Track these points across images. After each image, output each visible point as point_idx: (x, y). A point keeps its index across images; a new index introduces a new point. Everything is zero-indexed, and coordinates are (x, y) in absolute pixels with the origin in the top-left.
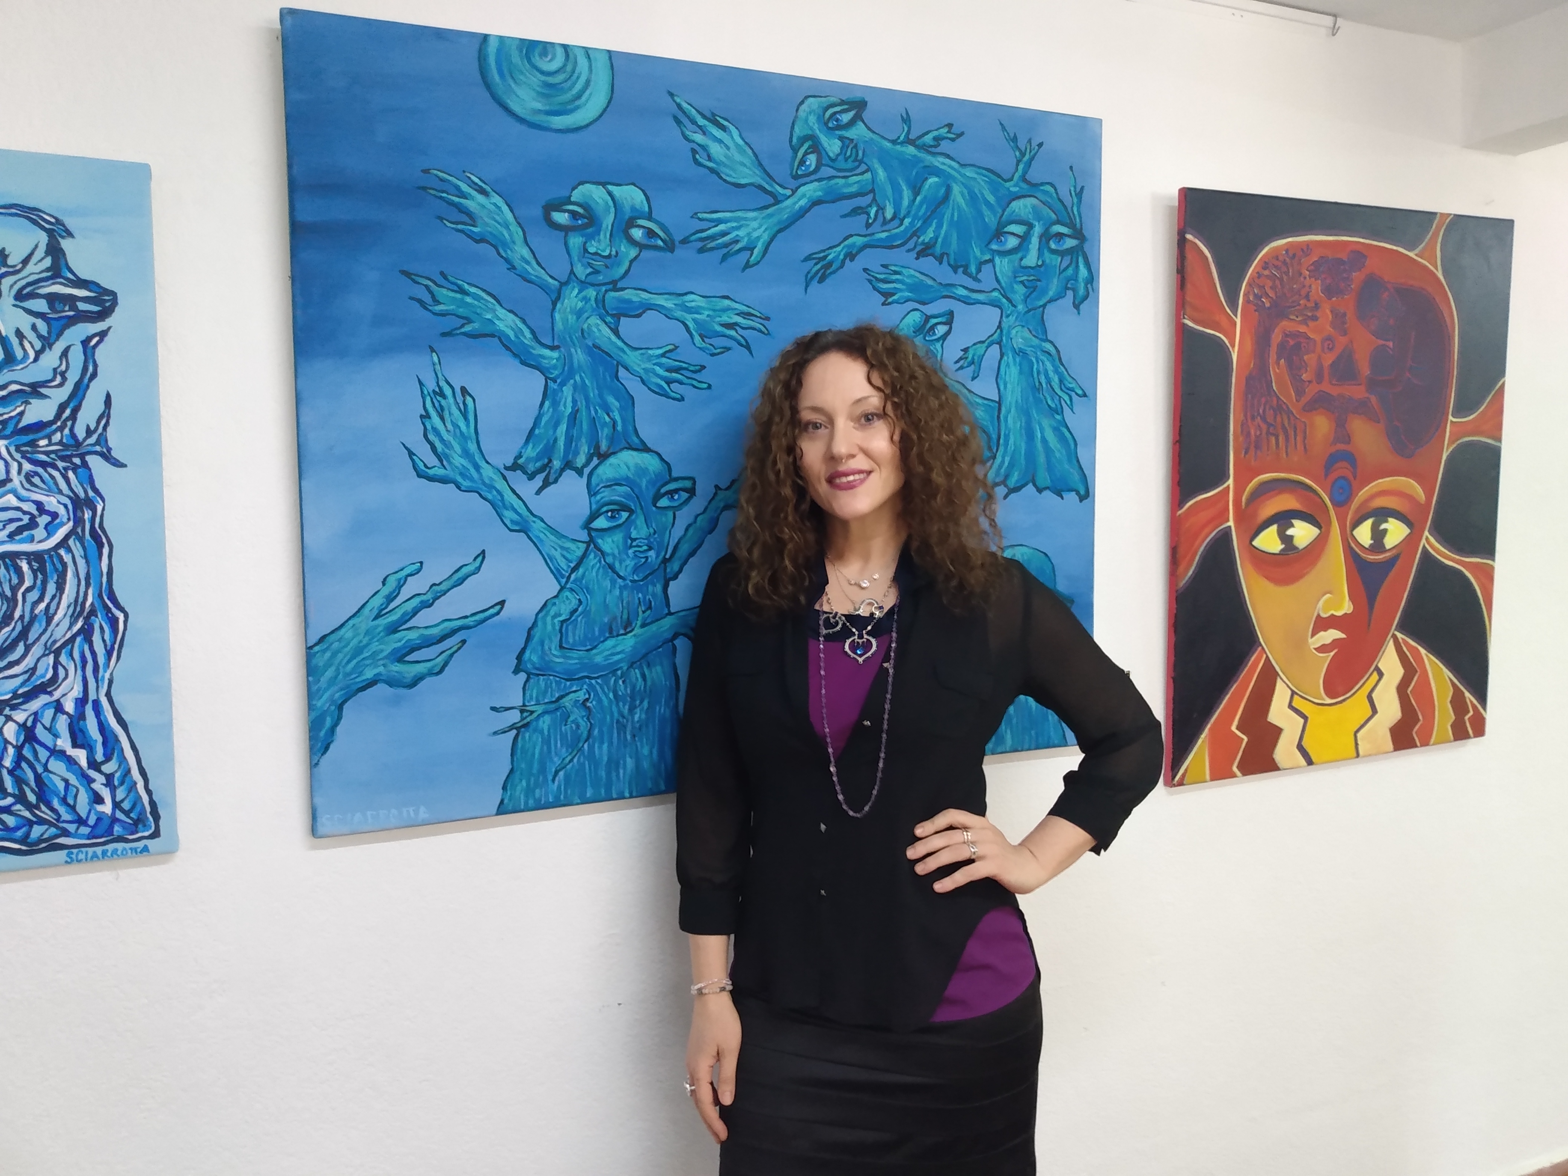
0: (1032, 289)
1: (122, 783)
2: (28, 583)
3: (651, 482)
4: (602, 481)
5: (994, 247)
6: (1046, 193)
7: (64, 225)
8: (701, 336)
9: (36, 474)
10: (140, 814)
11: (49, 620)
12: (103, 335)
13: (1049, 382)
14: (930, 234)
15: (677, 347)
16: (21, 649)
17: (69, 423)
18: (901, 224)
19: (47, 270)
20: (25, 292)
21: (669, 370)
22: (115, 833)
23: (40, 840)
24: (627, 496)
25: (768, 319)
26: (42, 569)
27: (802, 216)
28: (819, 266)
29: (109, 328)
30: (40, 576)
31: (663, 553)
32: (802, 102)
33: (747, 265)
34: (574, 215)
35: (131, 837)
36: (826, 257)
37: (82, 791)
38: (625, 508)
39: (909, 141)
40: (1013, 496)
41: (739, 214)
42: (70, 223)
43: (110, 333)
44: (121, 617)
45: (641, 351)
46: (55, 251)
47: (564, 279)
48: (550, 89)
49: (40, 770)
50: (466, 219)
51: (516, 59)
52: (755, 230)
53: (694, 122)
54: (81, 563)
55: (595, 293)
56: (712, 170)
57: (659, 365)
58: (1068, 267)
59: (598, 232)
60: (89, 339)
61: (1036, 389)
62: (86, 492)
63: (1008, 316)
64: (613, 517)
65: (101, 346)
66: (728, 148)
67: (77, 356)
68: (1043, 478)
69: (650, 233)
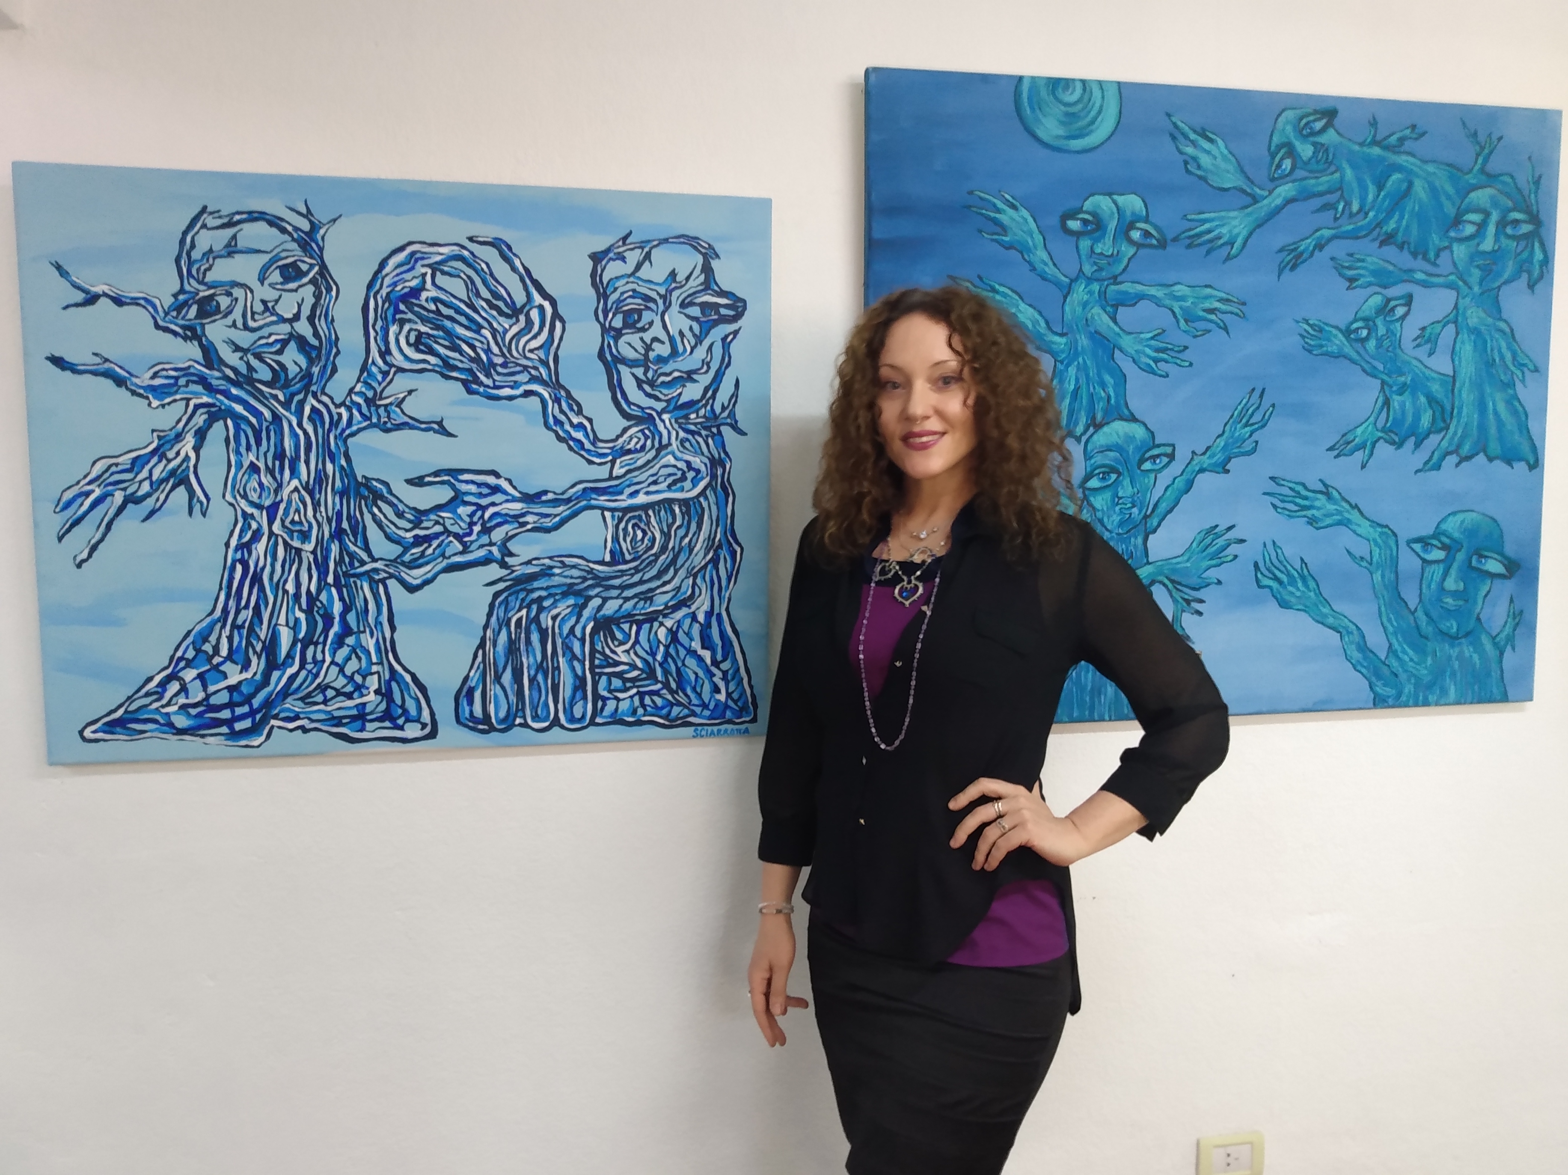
0: (1487, 272)
1: (733, 679)
2: (678, 523)
3: (1137, 448)
4: (1096, 448)
5: (1452, 234)
6: (1504, 183)
7: (714, 249)
8: (1186, 321)
9: (688, 440)
10: (744, 703)
11: (691, 551)
12: (736, 333)
13: (1502, 358)
14: (1392, 225)
15: (1164, 331)
16: (672, 571)
17: (711, 401)
18: (1366, 218)
19: (701, 284)
20: (686, 301)
21: (1158, 350)
22: (727, 717)
23: (677, 718)
24: (1116, 460)
25: (1244, 304)
26: (688, 512)
27: (1278, 213)
28: (1291, 256)
29: (740, 328)
30: (686, 518)
31: (1144, 511)
32: (1279, 115)
33: (1228, 258)
34: (1085, 222)
35: (737, 721)
36: (1298, 247)
37: (706, 682)
38: (1113, 470)
39: (1375, 143)
40: (1464, 464)
41: (1223, 214)
42: (718, 247)
43: (741, 332)
44: (739, 550)
45: (1133, 336)
46: (707, 269)
47: (1074, 276)
48: (1071, 117)
49: (680, 664)
50: (999, 230)
51: (1044, 93)
52: (1235, 227)
53: (1186, 137)
54: (714, 508)
55: (1098, 287)
56: (1200, 178)
57: (1148, 346)
58: (1522, 251)
59: (1103, 236)
60: (727, 336)
61: (1490, 364)
62: (719, 454)
63: (1464, 298)
64: (1104, 479)
65: (735, 341)
66: (1215, 158)
67: (718, 350)
68: (1494, 447)
69: (1147, 234)
